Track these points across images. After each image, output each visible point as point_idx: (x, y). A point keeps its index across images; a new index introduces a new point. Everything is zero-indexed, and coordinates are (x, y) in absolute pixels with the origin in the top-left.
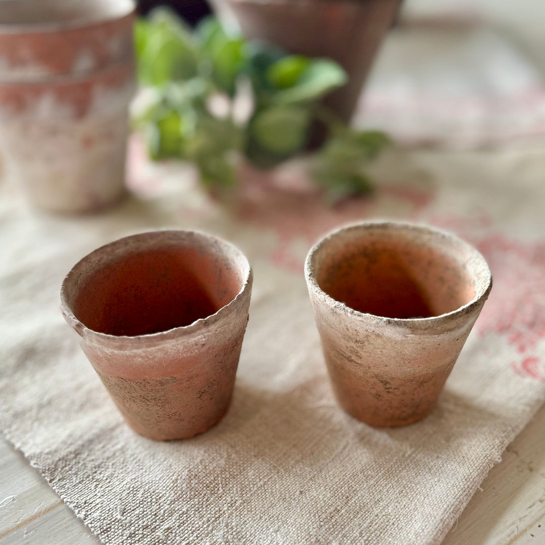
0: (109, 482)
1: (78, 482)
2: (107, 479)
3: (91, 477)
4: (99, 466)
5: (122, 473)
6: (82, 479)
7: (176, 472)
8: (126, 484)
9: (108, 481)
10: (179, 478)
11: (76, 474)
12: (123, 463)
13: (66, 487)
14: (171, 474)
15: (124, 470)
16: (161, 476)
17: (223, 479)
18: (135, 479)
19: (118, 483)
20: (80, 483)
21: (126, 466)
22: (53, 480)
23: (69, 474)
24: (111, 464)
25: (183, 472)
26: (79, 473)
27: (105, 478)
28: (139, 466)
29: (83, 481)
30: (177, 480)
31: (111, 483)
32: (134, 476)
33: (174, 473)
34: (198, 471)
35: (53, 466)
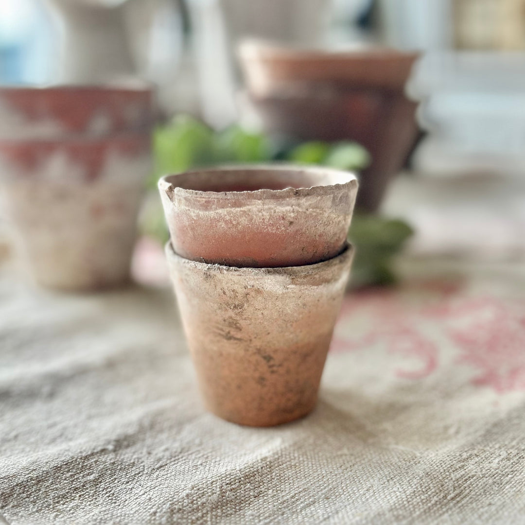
0: (73, 513)
1: (34, 510)
2: (70, 510)
3: (51, 507)
4: (64, 496)
5: (90, 505)
6: (40, 508)
7: (155, 505)
8: (93, 516)
9: (71, 512)
10: (158, 510)
11: (34, 502)
12: (93, 496)
13: (20, 514)
14: (149, 507)
15: (92, 502)
16: (137, 509)
17: (214, 517)
18: (105, 511)
19: (83, 514)
20: (37, 511)
21: (96, 499)
22: (6, 506)
23: (26, 501)
24: (78, 495)
25: (164, 504)
26: (38, 501)
27: (68, 509)
28: (112, 499)
29: (41, 510)
30: (155, 513)
31: (74, 515)
32: (104, 509)
33: (153, 506)
34: (183, 504)
35: (8, 491)
